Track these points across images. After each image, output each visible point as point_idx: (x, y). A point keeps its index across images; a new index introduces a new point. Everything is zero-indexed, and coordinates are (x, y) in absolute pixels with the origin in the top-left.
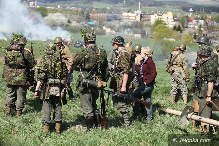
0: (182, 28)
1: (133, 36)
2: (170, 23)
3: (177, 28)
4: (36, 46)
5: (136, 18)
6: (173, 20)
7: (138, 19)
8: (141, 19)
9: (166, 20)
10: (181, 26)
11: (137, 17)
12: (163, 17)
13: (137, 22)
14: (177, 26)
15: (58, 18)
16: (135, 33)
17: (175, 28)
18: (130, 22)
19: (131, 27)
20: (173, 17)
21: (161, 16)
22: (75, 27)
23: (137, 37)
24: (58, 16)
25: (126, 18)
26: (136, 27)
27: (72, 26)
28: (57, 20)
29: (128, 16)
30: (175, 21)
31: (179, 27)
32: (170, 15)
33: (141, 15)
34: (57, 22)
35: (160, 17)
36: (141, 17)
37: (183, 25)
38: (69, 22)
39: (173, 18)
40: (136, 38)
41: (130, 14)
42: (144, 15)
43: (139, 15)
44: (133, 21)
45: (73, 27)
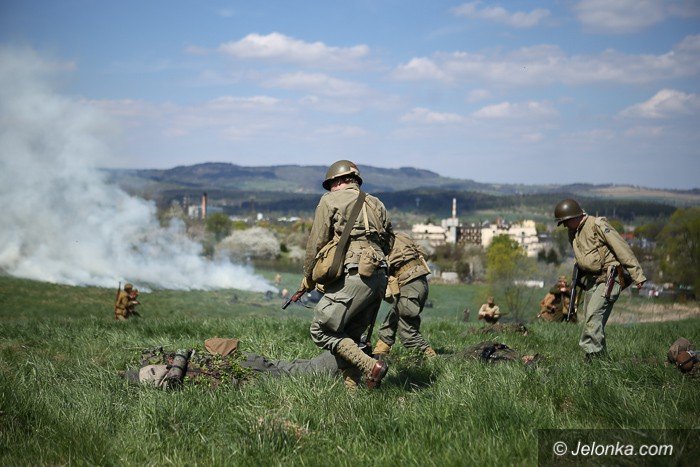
0: (560, 257)
1: (438, 279)
2: (530, 247)
3: (547, 255)
4: (202, 303)
5: (446, 237)
6: (536, 239)
7: (452, 238)
8: (457, 240)
9: (520, 241)
10: (557, 250)
11: (448, 234)
12: (511, 231)
13: (448, 245)
14: (547, 251)
15: (256, 239)
16: (443, 270)
17: (541, 255)
18: (432, 247)
19: (433, 258)
20: (537, 230)
21: (508, 229)
22: (298, 260)
23: (450, 279)
24: (256, 234)
25: (420, 236)
26: (446, 256)
27: (291, 259)
28: (255, 244)
29: (426, 232)
30: (541, 240)
31: (552, 253)
32: (530, 227)
33: (458, 229)
34: (254, 248)
35: (505, 232)
36: (458, 234)
37: (562, 249)
38: (284, 248)
39: (535, 232)
40: (445, 282)
41: (431, 228)
42: (464, 228)
43: (453, 230)
44: (439, 244)
45: (294, 261)
